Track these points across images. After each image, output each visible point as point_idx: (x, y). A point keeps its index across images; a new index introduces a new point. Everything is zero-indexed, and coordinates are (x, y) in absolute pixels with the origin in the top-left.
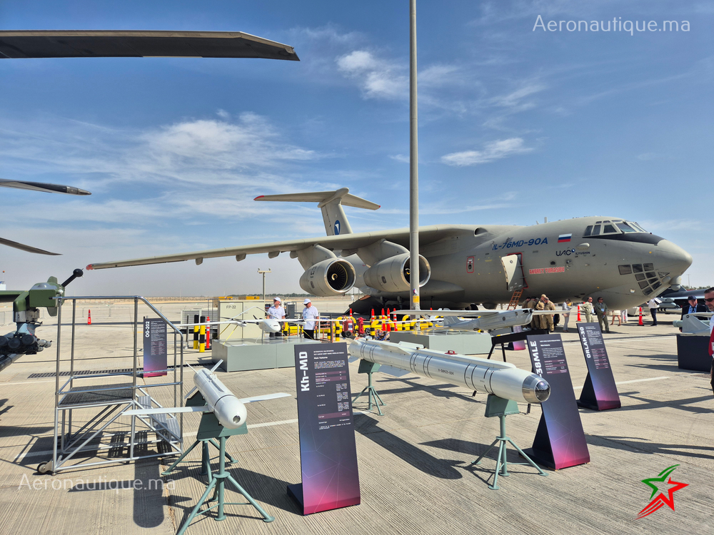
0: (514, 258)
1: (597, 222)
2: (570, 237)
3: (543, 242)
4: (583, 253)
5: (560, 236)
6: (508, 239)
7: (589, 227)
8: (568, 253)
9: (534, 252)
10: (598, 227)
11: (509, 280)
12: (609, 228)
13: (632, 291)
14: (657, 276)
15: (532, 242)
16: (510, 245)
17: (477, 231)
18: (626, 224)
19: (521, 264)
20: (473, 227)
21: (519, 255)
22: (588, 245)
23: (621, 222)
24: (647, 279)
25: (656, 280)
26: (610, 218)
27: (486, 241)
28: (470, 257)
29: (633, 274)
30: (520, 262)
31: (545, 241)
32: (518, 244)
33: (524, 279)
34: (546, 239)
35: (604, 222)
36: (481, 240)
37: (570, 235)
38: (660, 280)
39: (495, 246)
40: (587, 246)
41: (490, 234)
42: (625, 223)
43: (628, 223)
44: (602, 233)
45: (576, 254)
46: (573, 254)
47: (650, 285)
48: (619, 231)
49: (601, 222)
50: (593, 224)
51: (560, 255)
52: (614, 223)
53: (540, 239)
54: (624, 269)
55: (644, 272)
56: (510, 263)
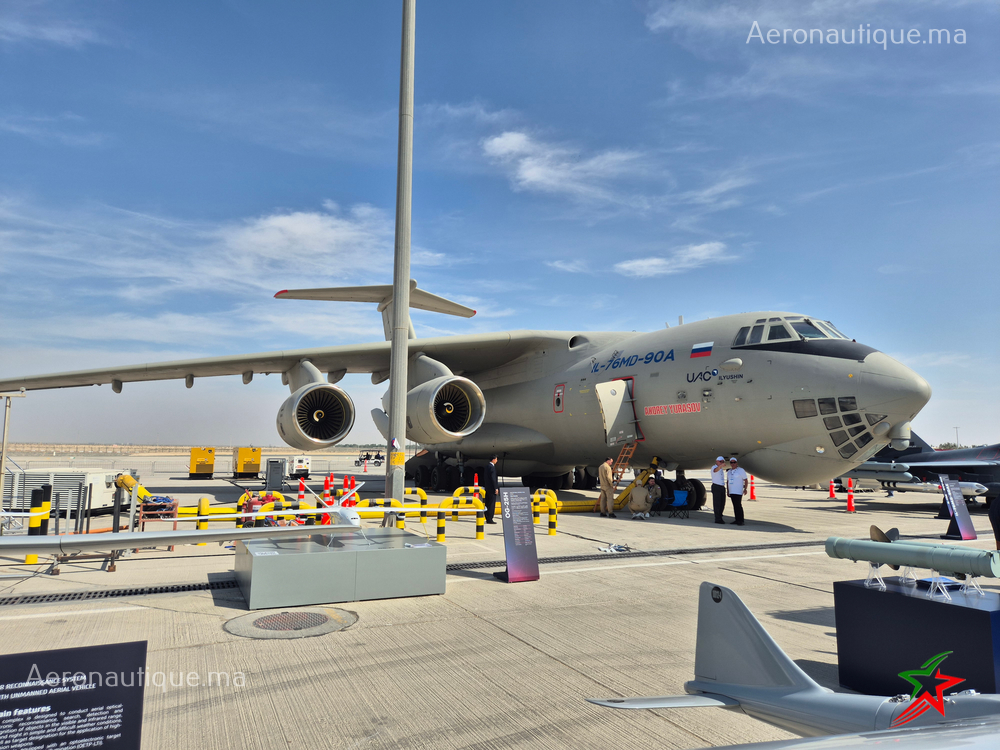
0: (620, 386)
1: (758, 321)
2: (709, 349)
3: (667, 357)
4: (732, 377)
5: (696, 346)
6: (617, 353)
7: (744, 330)
8: (707, 376)
9: (652, 375)
10: (758, 330)
11: (609, 425)
12: (778, 331)
13: (820, 450)
14: (864, 422)
15: (651, 358)
16: (618, 365)
17: (574, 341)
18: (810, 324)
19: (632, 397)
20: (568, 335)
21: (630, 382)
22: (740, 361)
23: (802, 320)
24: (845, 428)
25: (863, 428)
26: (781, 314)
27: (586, 357)
28: (559, 385)
29: (821, 417)
30: (630, 393)
31: (671, 356)
32: (628, 362)
33: (637, 424)
34: (672, 352)
35: (772, 320)
36: (577, 356)
37: (710, 344)
38: (869, 429)
39: (596, 366)
40: (737, 364)
41: (592, 346)
42: (808, 322)
43: (814, 323)
44: (765, 340)
45: (720, 378)
46: (715, 379)
47: (852, 440)
48: (795, 336)
49: (764, 320)
50: (751, 323)
51: (694, 380)
52: (788, 322)
53: (662, 352)
54: (802, 409)
55: (840, 414)
56: (611, 394)
